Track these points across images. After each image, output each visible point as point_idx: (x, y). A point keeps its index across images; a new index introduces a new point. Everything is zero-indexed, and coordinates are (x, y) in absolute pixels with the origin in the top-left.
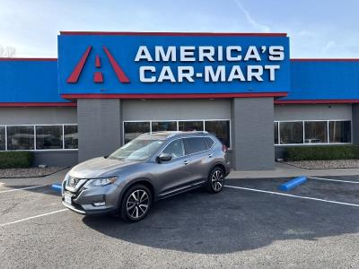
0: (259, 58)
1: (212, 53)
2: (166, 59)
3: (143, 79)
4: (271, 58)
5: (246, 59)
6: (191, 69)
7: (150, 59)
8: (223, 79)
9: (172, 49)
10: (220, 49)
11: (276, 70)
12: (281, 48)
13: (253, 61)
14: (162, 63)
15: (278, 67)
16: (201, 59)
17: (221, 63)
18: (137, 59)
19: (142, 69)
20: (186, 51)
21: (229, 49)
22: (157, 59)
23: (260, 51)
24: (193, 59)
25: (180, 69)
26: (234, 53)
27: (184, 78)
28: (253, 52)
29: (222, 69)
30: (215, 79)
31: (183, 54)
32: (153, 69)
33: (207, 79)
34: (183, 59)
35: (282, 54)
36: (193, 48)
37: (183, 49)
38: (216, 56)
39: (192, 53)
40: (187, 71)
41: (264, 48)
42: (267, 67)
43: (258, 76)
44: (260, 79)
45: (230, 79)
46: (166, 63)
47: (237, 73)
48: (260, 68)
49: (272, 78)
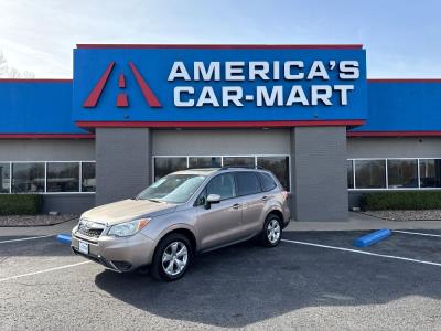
0: (326, 77)
1: (267, 69)
2: (207, 77)
3: (178, 103)
4: (342, 76)
5: (310, 77)
6: (239, 90)
7: (187, 78)
8: (280, 103)
9: (215, 65)
10: (277, 64)
11: (348, 91)
12: (356, 63)
13: (319, 80)
14: (202, 82)
15: (351, 87)
16: (252, 77)
17: (277, 82)
18: (171, 78)
19: (177, 90)
20: (233, 67)
21: (287, 65)
22: (197, 77)
23: (328, 67)
24: (242, 78)
25: (225, 90)
26: (294, 69)
27: (230, 102)
28: (318, 68)
29: (278, 89)
30: (270, 102)
31: (229, 71)
32: (191, 90)
33: (259, 103)
34: (229, 77)
35: (356, 71)
36: (242, 63)
37: (228, 64)
38: (270, 74)
39: (240, 71)
40: (234, 93)
41: (333, 63)
42: (336, 87)
43: (325, 98)
44: (328, 103)
45: (289, 103)
46: (207, 83)
47: (297, 95)
48: (328, 88)
49: (344, 102)
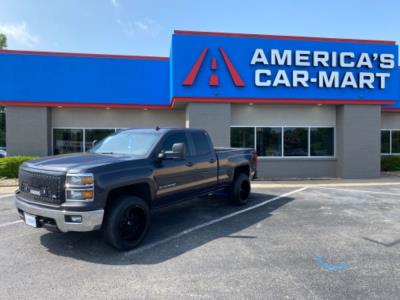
0: (370, 66)
1: (327, 58)
2: (281, 62)
3: (258, 83)
4: (382, 66)
5: (359, 65)
6: (306, 73)
7: (266, 62)
8: (337, 85)
9: (288, 53)
10: (334, 54)
11: (386, 78)
12: (392, 56)
13: (365, 68)
14: (277, 67)
15: (388, 75)
16: (316, 64)
17: (334, 69)
18: (253, 62)
19: (258, 72)
20: (301, 55)
21: (343, 55)
22: (273, 62)
23: (372, 58)
24: (308, 64)
25: (296, 73)
26: (347, 59)
27: (299, 83)
28: (365, 59)
29: (335, 75)
30: (329, 84)
31: (298, 58)
32: (268, 72)
33: (321, 85)
34: (298, 63)
35: (392, 62)
36: (308, 52)
37: (298, 53)
38: (330, 62)
39: (307, 58)
40: (302, 76)
41: (376, 55)
42: (378, 75)
43: (370, 83)
44: (371, 87)
45: (343, 86)
46: (281, 67)
47: (350, 80)
48: (371, 75)
49: (383, 86)
